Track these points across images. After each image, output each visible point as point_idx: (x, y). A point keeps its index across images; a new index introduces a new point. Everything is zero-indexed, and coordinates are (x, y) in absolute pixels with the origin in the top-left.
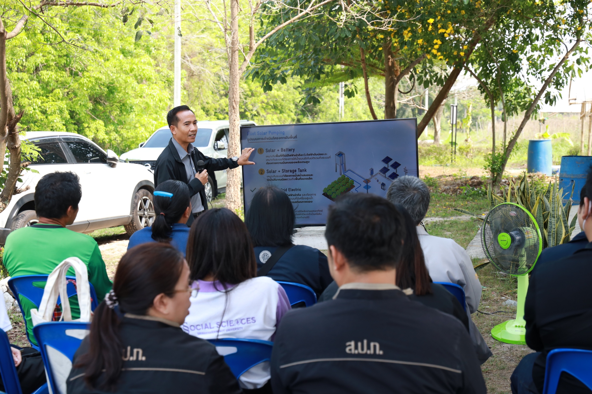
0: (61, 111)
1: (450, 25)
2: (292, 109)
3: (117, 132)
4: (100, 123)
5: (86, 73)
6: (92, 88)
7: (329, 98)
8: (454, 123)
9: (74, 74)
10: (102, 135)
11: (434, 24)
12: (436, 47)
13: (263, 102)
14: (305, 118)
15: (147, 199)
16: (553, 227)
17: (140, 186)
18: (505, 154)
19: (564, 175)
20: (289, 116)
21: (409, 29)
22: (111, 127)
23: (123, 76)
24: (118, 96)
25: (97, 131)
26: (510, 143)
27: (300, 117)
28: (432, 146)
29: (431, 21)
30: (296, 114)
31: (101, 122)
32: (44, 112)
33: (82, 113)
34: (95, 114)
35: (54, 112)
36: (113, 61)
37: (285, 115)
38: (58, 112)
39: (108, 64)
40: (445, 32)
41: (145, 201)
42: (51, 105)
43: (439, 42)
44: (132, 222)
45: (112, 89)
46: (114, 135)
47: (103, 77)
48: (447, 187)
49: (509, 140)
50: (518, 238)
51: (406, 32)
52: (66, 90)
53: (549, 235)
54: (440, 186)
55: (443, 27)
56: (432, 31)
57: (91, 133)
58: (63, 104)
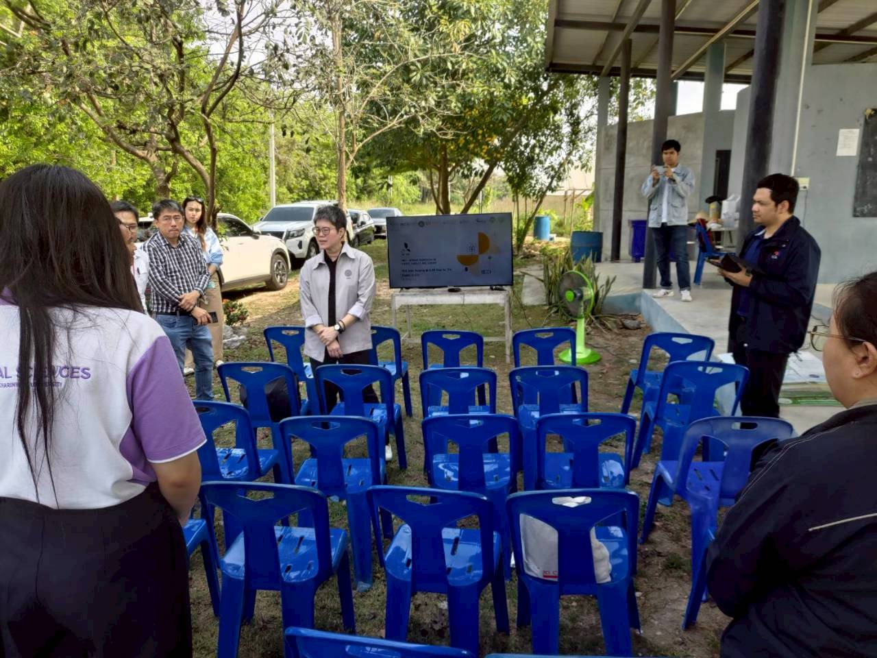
0: (187, 190)
12: (485, 151)
17: (275, 253)
18: (526, 227)
26: (529, 219)
41: (279, 263)
44: (271, 279)
50: (579, 295)
58: (188, 185)
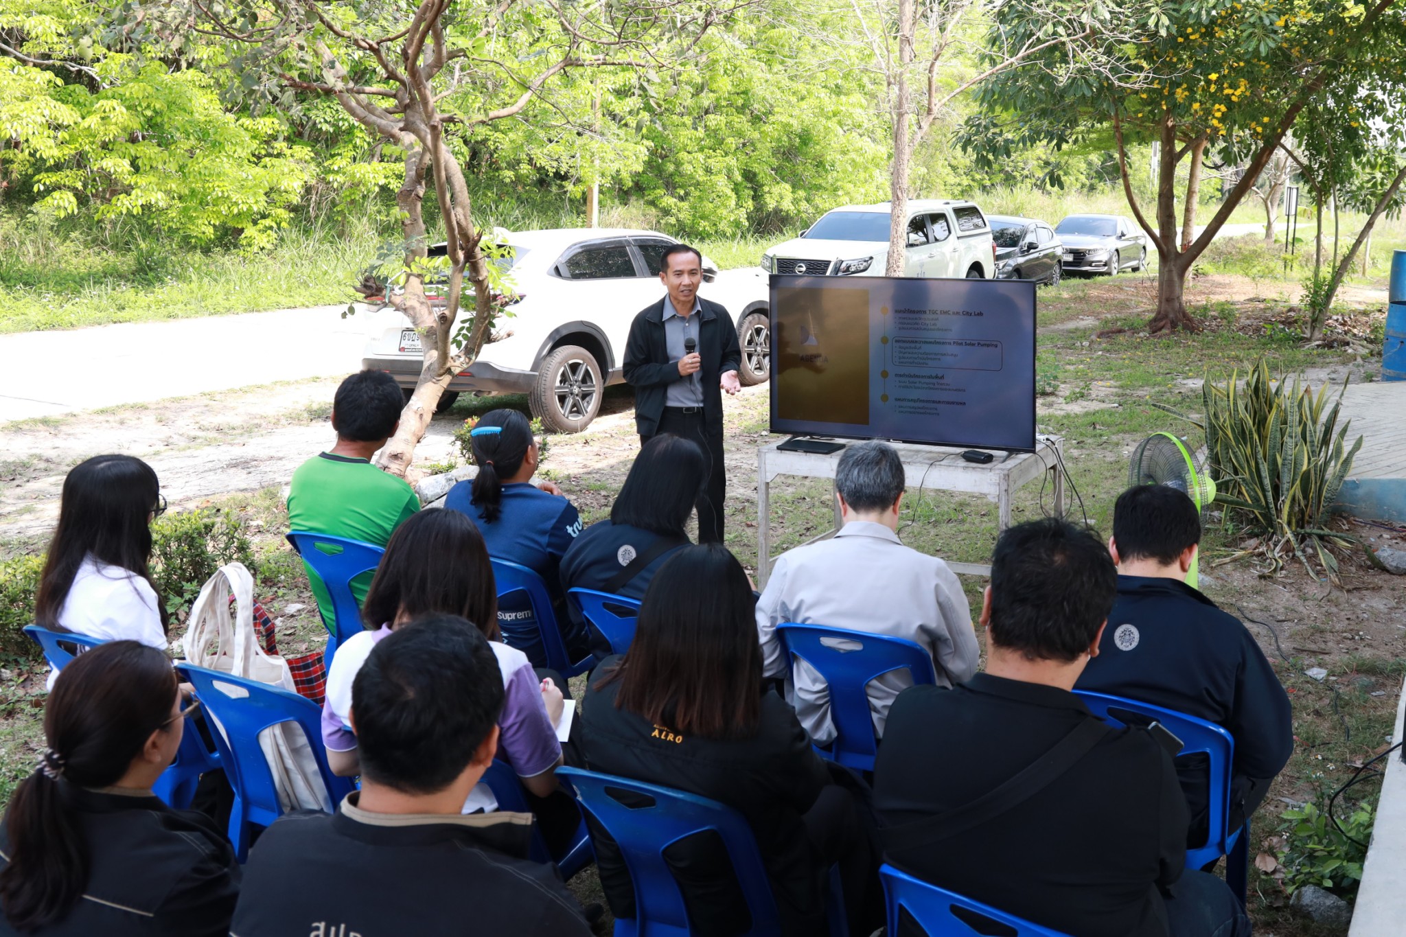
1: (1242, 83)
2: (1082, 170)
3: (808, 200)
4: (786, 187)
5: (771, 117)
6: (779, 140)
7: (1139, 156)
8: (1293, 212)
9: (756, 120)
10: (787, 205)
11: (1219, 82)
13: (1039, 158)
14: (1102, 184)
15: (761, 329)
16: (1289, 452)
17: (751, 309)
18: (1334, 278)
19: (1391, 333)
20: (1077, 180)
21: (1185, 86)
22: (801, 193)
23: (823, 121)
24: (814, 150)
25: (782, 198)
26: (1342, 262)
27: (1093, 181)
28: (1259, 245)
29: (1214, 76)
30: (1089, 177)
31: (788, 187)
32: (708, 171)
33: (763, 172)
34: (780, 173)
35: (720, 172)
36: (811, 101)
37: (1072, 178)
38: (724, 171)
39: (803, 104)
40: (1233, 94)
41: (758, 331)
42: (717, 162)
43: (1223, 108)
45: (805, 138)
46: (804, 205)
47: (794, 122)
48: (1248, 322)
49: (1342, 258)
51: (1179, 90)
52: (742, 140)
53: (1283, 465)
54: (1237, 320)
55: (1231, 87)
56: (1216, 92)
57: (772, 201)
